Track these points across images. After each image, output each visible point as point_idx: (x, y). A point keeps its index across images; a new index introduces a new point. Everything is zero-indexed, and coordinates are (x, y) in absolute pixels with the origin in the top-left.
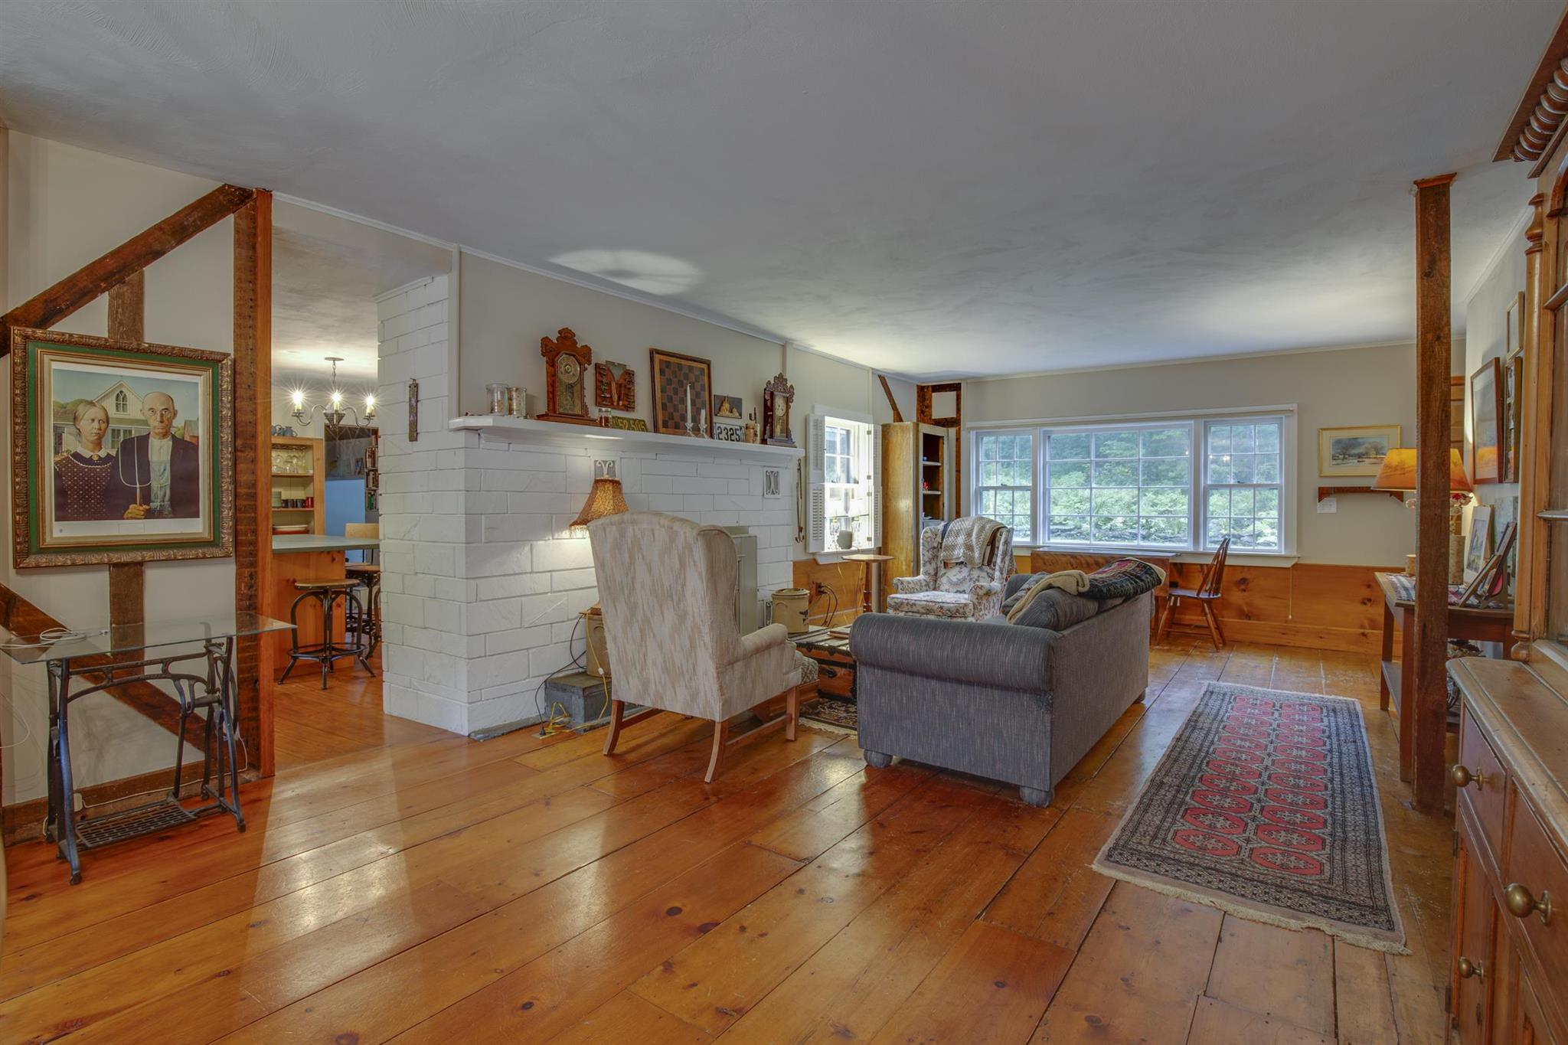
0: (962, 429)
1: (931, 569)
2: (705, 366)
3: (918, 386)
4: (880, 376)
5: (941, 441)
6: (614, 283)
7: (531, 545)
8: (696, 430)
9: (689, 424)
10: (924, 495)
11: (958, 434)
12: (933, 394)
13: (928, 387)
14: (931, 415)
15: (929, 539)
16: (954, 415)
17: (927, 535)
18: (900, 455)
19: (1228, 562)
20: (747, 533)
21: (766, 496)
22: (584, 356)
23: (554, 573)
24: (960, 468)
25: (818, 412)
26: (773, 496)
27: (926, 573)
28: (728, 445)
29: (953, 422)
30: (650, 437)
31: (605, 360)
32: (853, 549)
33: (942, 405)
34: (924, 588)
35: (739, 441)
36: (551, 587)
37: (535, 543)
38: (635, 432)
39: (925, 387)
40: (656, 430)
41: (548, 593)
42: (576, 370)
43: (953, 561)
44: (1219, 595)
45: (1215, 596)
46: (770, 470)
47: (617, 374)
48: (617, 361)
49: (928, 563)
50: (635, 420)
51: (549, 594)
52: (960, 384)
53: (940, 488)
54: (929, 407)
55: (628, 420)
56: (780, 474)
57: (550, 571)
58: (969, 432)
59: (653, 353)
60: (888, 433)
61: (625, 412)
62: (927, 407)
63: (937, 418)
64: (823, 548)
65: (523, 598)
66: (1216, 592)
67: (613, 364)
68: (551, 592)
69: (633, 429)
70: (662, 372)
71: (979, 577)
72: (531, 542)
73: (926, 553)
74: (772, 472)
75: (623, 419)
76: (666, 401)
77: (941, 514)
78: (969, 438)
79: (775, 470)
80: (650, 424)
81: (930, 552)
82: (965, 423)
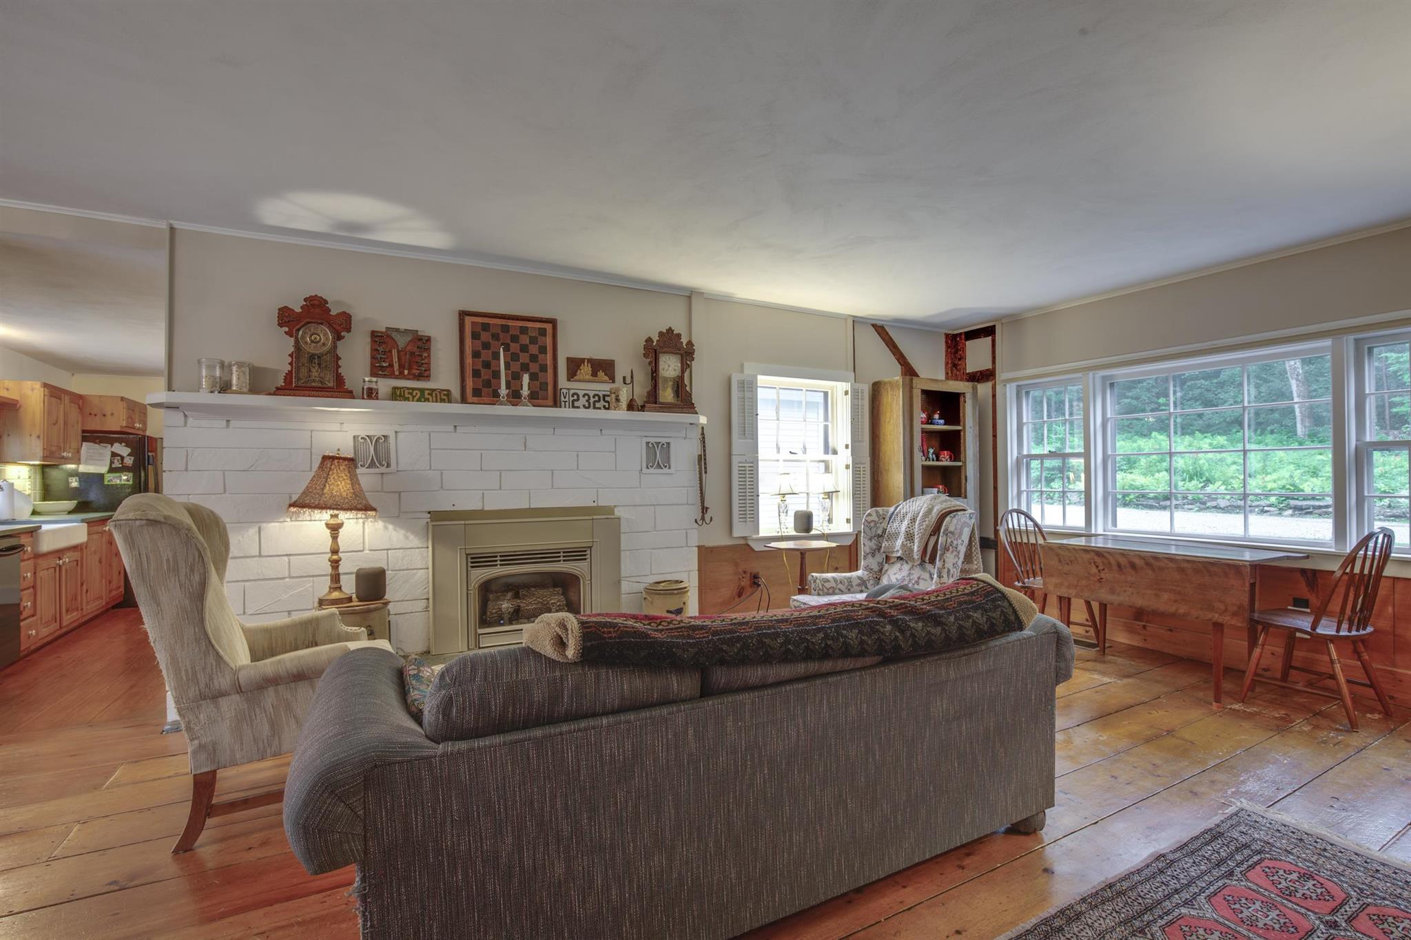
0: (997, 382)
1: (873, 563)
2: (549, 327)
3: (947, 336)
4: (873, 325)
5: (962, 399)
6: (359, 239)
7: (259, 528)
8: (515, 397)
9: (503, 391)
10: (924, 467)
11: (994, 388)
12: (967, 343)
13: (961, 334)
14: (965, 369)
15: (872, 524)
16: (990, 367)
17: (870, 519)
18: (890, 419)
19: (1390, 571)
20: (613, 514)
21: (645, 470)
22: (342, 324)
23: (291, 557)
24: (996, 433)
25: (749, 369)
26: (660, 471)
27: (867, 568)
28: (591, 414)
29: (986, 376)
30: (457, 408)
31: (385, 326)
32: (813, 532)
33: (977, 355)
34: (856, 588)
35: (608, 409)
36: (290, 572)
37: (264, 525)
38: (430, 404)
39: (957, 334)
40: (464, 400)
41: (284, 578)
42: (327, 339)
43: (894, 555)
44: (1370, 629)
45: (1362, 632)
46: (652, 440)
47: (402, 341)
48: (402, 327)
49: (870, 555)
50: (433, 390)
51: (287, 580)
52: (994, 326)
53: (962, 459)
54: (963, 358)
55: (422, 391)
56: (672, 446)
57: (287, 555)
58: (1005, 385)
59: (463, 314)
60: (879, 393)
61: (416, 382)
62: (960, 359)
63: (971, 371)
64: (757, 530)
65: (247, 584)
66: (1363, 623)
67: (397, 330)
68: (290, 577)
69: (427, 400)
70: (475, 336)
71: (919, 578)
72: (259, 525)
73: (868, 543)
74: (658, 443)
75: (414, 389)
76: (480, 367)
77: (963, 490)
78: (1008, 393)
79: (663, 441)
80: (456, 393)
81: (873, 541)
82: (1001, 375)
